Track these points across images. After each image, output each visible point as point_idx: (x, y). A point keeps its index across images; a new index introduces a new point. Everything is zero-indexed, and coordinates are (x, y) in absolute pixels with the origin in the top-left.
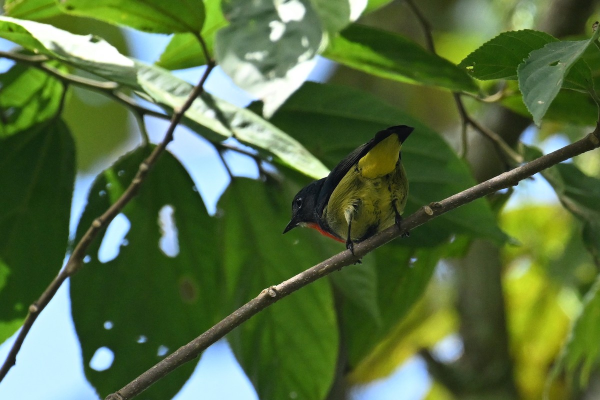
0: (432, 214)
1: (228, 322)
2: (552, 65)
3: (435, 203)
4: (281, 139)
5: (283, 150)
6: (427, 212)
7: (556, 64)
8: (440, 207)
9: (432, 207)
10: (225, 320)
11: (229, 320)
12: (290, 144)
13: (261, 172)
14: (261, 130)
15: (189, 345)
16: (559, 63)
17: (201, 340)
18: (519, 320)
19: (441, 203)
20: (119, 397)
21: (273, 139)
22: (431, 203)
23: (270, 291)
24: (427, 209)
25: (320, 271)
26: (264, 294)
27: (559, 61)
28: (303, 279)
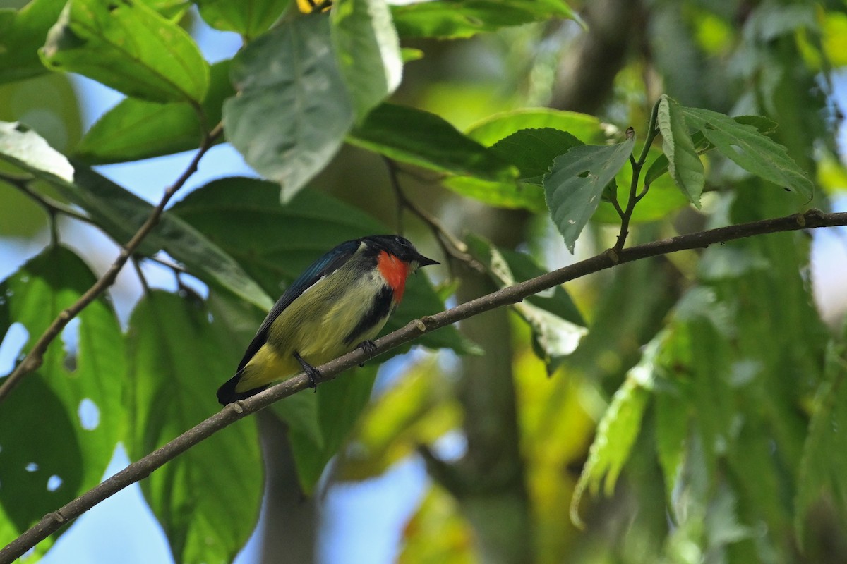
0: (424, 329)
1: (186, 439)
2: (581, 176)
3: (429, 317)
6: (419, 327)
7: (585, 175)
8: (434, 322)
9: (425, 322)
10: (182, 436)
11: (188, 437)
13: (181, 286)
15: (140, 462)
16: (590, 175)
17: (155, 457)
19: (434, 317)
20: (60, 517)
21: (206, 253)
22: (424, 318)
23: (236, 406)
24: (419, 323)
25: (293, 387)
26: (228, 409)
27: (589, 172)
28: (274, 395)
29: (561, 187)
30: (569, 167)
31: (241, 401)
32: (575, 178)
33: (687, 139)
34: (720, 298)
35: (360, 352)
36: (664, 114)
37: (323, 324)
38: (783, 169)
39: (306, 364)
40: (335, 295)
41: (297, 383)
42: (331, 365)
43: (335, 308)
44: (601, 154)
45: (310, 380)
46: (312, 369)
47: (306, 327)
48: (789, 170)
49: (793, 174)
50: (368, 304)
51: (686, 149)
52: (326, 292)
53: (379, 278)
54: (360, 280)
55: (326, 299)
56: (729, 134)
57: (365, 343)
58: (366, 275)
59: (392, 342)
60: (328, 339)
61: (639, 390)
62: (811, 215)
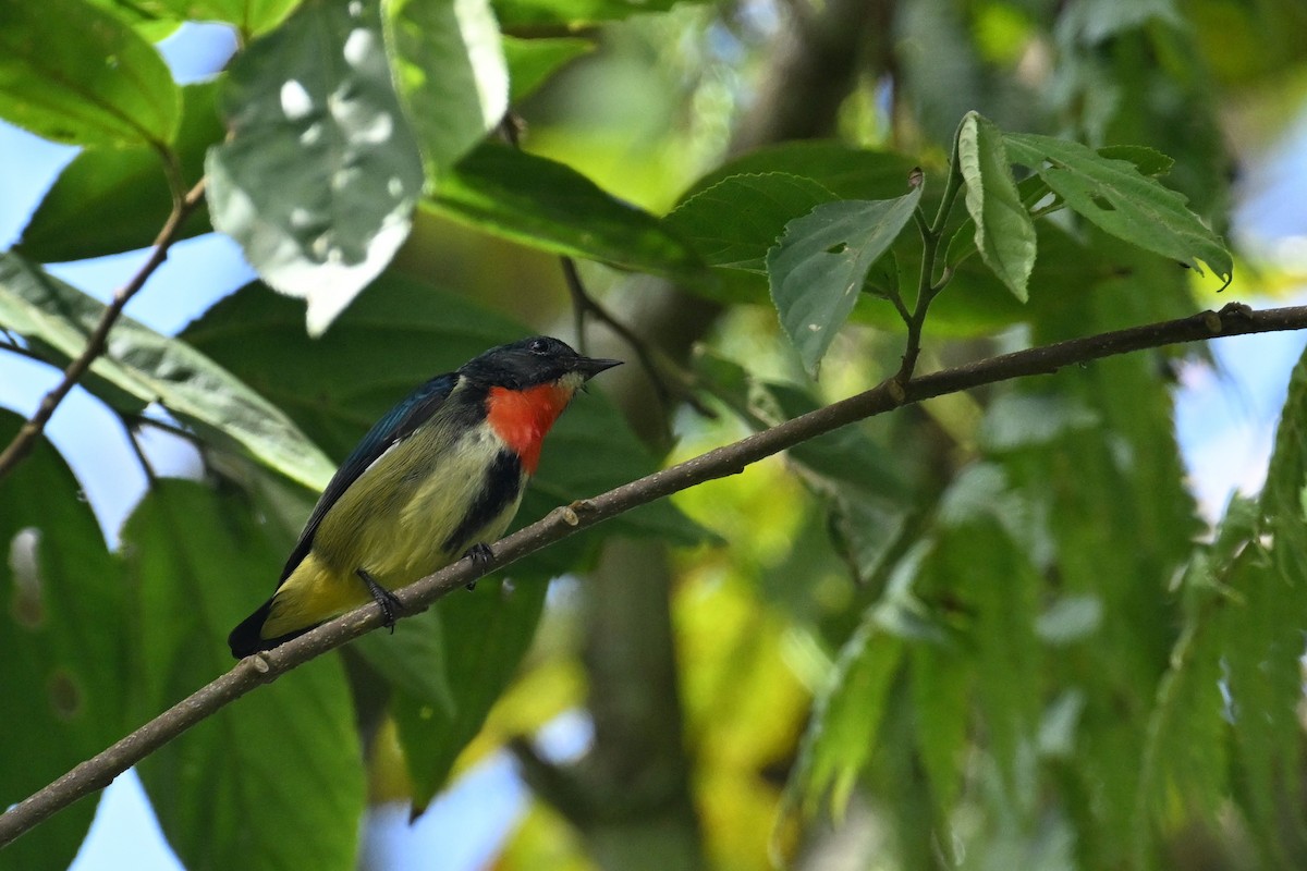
0: (576, 523)
1: (173, 719)
2: (832, 251)
3: (583, 502)
4: (252, 407)
5: (254, 428)
6: (567, 520)
7: (839, 249)
8: (592, 510)
9: (577, 511)
10: (167, 713)
11: (176, 715)
12: (269, 416)
14: (212, 387)
15: (96, 759)
16: (847, 249)
17: (121, 750)
18: (702, 682)
19: (592, 502)
21: (235, 404)
22: (574, 503)
23: (257, 661)
24: (566, 513)
25: (354, 626)
26: (245, 667)
27: (845, 244)
28: (322, 641)
29: (797, 271)
30: (812, 237)
31: (266, 652)
32: (821, 255)
33: (1008, 184)
34: (1015, 483)
35: (468, 562)
36: (968, 143)
37: (402, 520)
38: (1179, 232)
39: (378, 586)
40: (420, 470)
41: (361, 618)
42: (417, 587)
43: (421, 494)
44: (868, 214)
45: (382, 613)
46: (386, 594)
47: (373, 528)
48: (1190, 234)
49: (1198, 240)
50: (476, 484)
51: (1007, 201)
52: (404, 468)
53: (492, 437)
54: (460, 443)
55: (404, 479)
56: (1086, 176)
57: (475, 548)
58: (468, 435)
59: (519, 545)
60: (413, 546)
61: (880, 638)
62: (1231, 313)
